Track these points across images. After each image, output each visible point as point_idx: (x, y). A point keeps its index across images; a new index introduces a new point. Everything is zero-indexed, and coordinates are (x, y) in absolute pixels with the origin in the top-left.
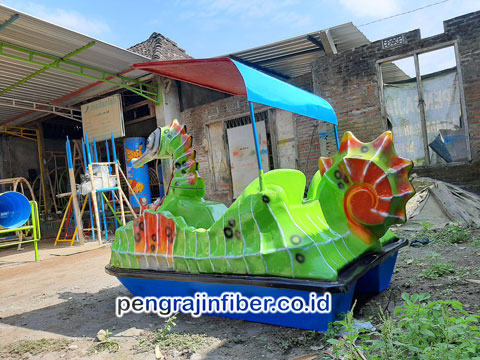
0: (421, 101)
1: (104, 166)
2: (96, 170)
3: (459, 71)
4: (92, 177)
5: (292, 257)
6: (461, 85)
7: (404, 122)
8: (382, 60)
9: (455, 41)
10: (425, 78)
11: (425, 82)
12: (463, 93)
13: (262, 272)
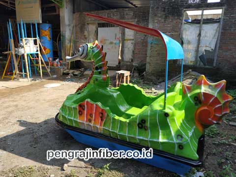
0: (200, 35)
1: (31, 40)
2: (27, 41)
3: (222, 23)
4: (25, 46)
5: (176, 146)
6: (220, 30)
7: (189, 43)
8: (186, 9)
9: (224, 7)
12: (220, 34)
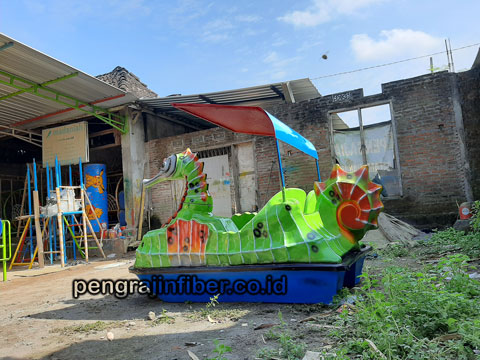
0: (363, 146)
1: (70, 189)
2: (63, 192)
3: (393, 124)
4: (59, 200)
5: (309, 248)
6: (394, 135)
7: (349, 163)
8: (332, 111)
9: (390, 100)
10: (366, 127)
11: (366, 131)
12: (396, 142)
13: (286, 260)
